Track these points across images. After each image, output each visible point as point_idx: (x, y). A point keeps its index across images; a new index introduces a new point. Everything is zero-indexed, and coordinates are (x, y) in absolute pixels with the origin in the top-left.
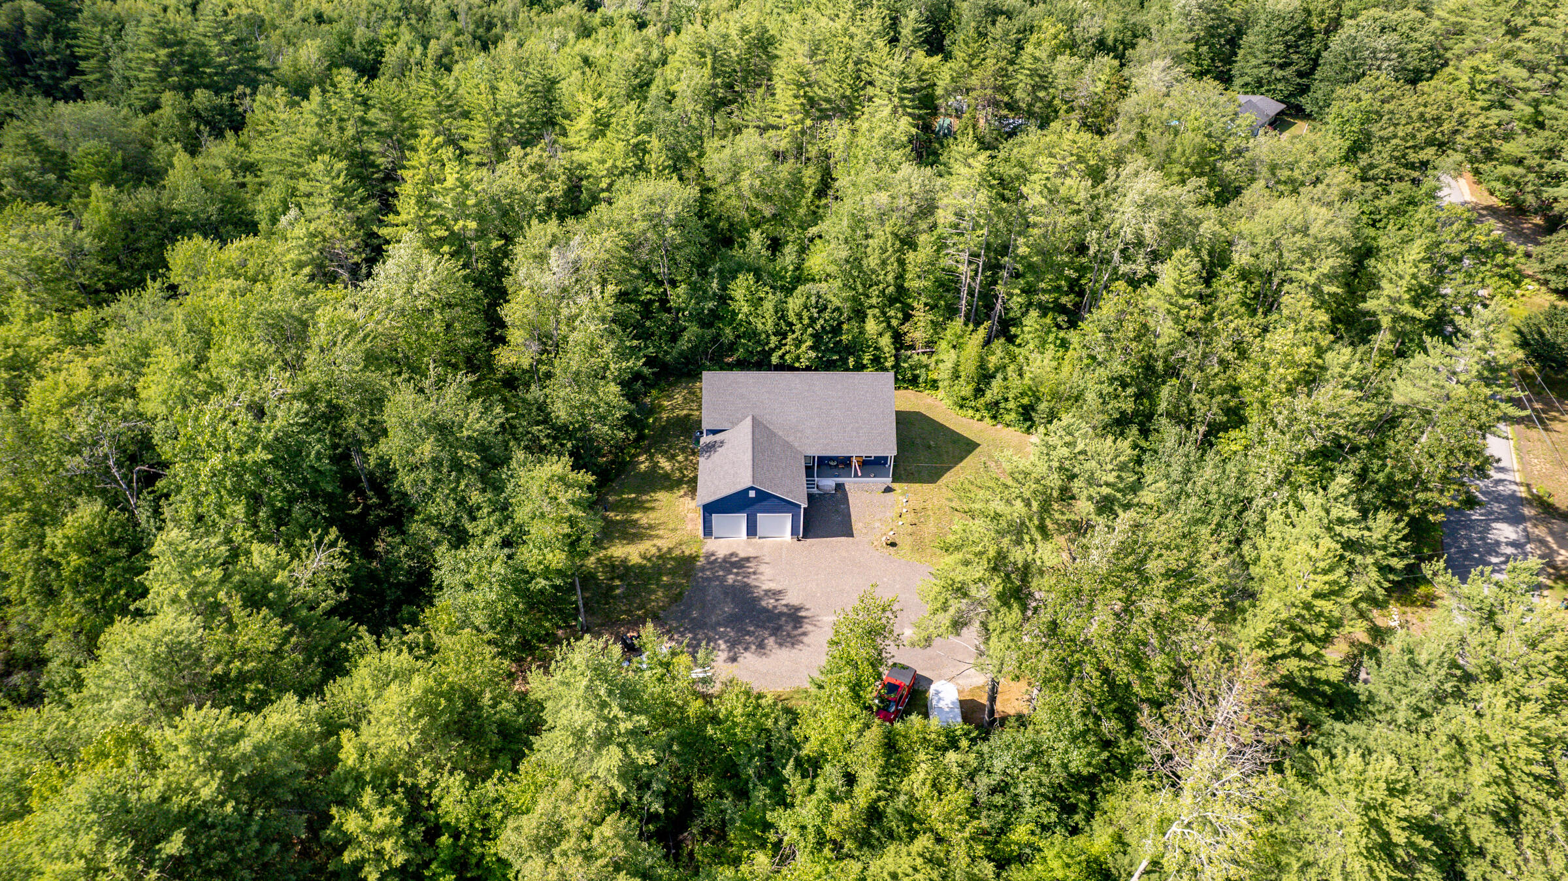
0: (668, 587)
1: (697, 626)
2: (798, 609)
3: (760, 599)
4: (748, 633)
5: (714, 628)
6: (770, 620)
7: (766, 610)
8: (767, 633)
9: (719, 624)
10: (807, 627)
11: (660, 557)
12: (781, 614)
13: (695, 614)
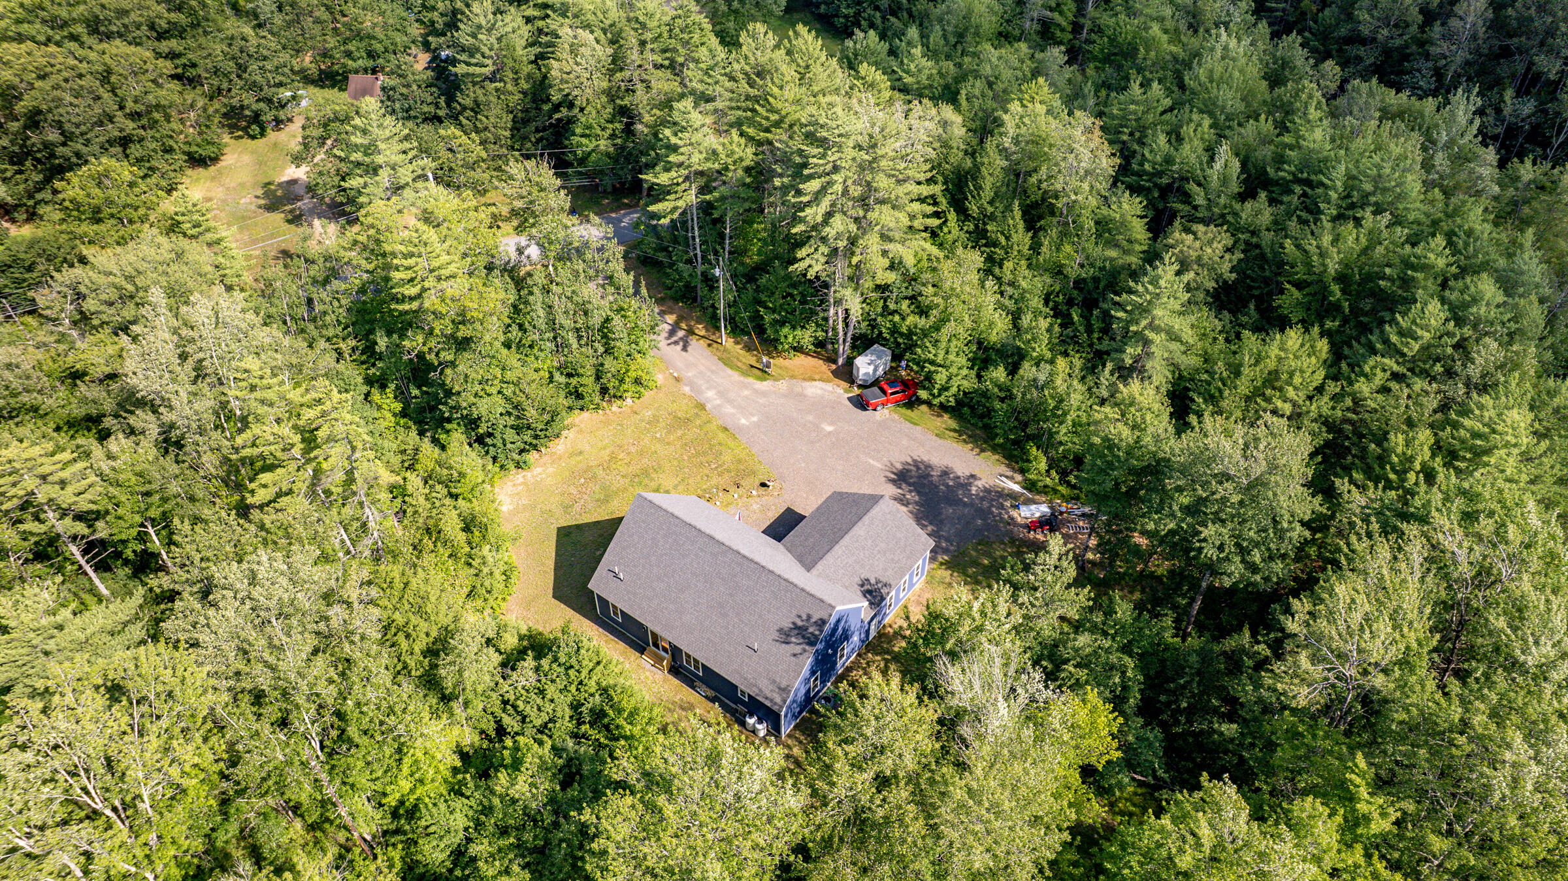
0: (988, 555)
1: (984, 513)
2: (893, 481)
3: (916, 503)
4: (947, 486)
5: (972, 505)
6: (923, 486)
7: (919, 493)
8: (935, 479)
9: (965, 504)
10: (899, 467)
11: (977, 582)
12: (909, 484)
13: (979, 522)
